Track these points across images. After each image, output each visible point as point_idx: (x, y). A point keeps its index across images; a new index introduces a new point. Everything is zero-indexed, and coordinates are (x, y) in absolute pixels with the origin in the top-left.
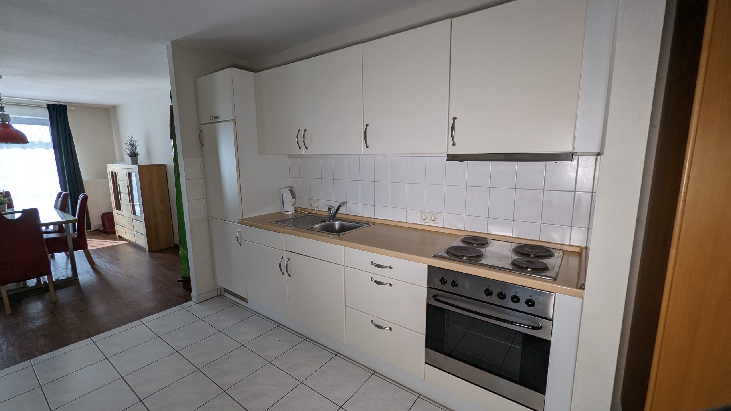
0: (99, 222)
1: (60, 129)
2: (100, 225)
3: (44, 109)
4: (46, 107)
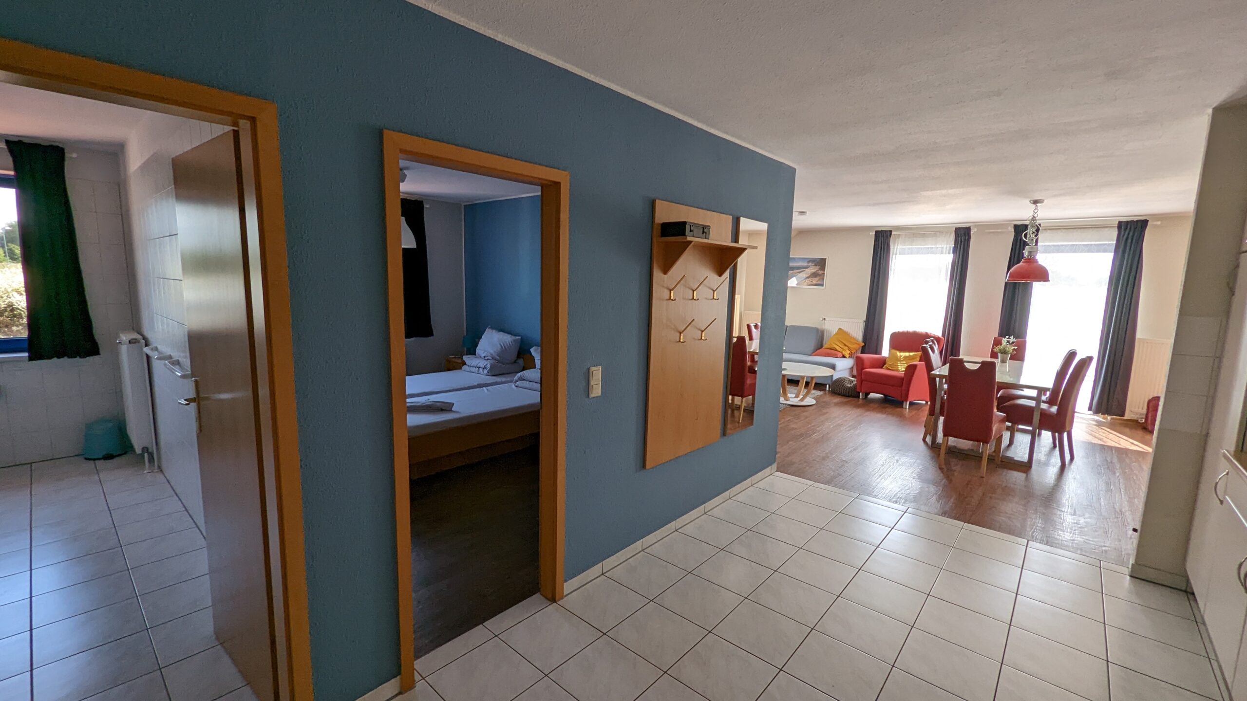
0: (1143, 409)
1: (1126, 255)
2: (1141, 414)
3: (1113, 229)
4: (1117, 225)
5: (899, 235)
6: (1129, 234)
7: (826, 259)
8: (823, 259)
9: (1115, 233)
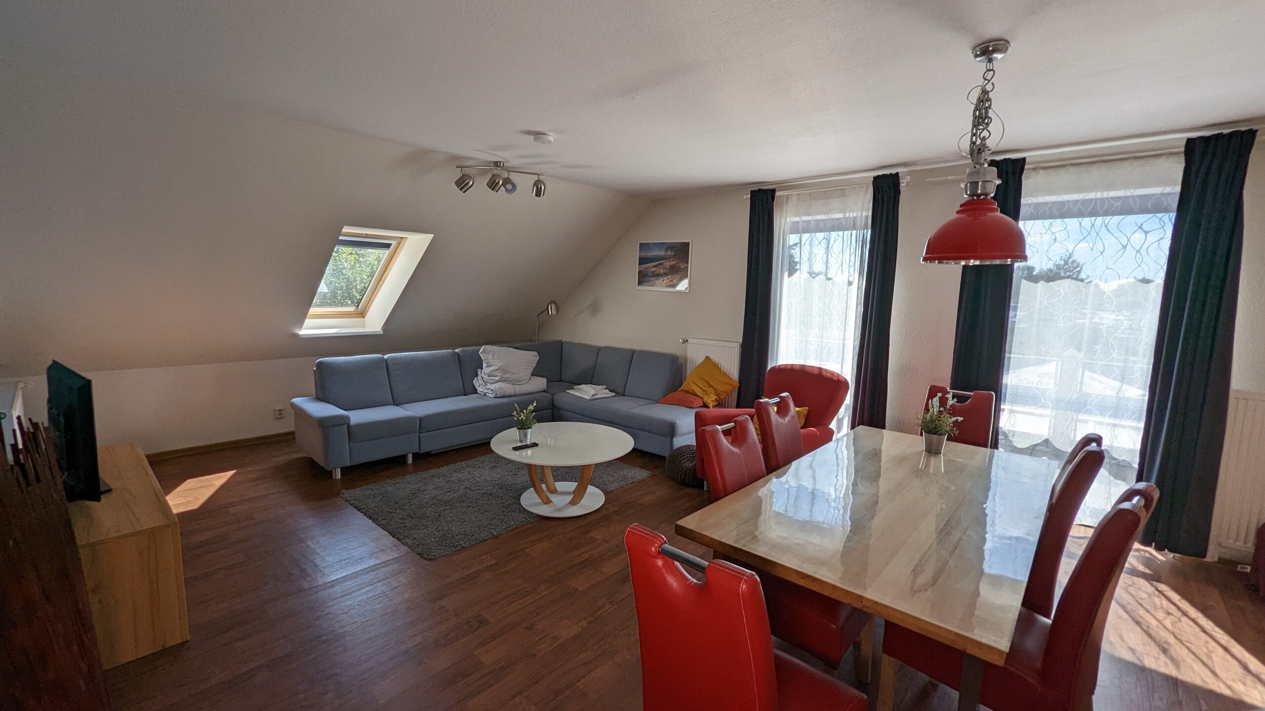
3: (1176, 158)
4: (1183, 149)
5: (788, 197)
6: (1210, 167)
7: (689, 243)
8: (685, 243)
9: (1176, 168)
